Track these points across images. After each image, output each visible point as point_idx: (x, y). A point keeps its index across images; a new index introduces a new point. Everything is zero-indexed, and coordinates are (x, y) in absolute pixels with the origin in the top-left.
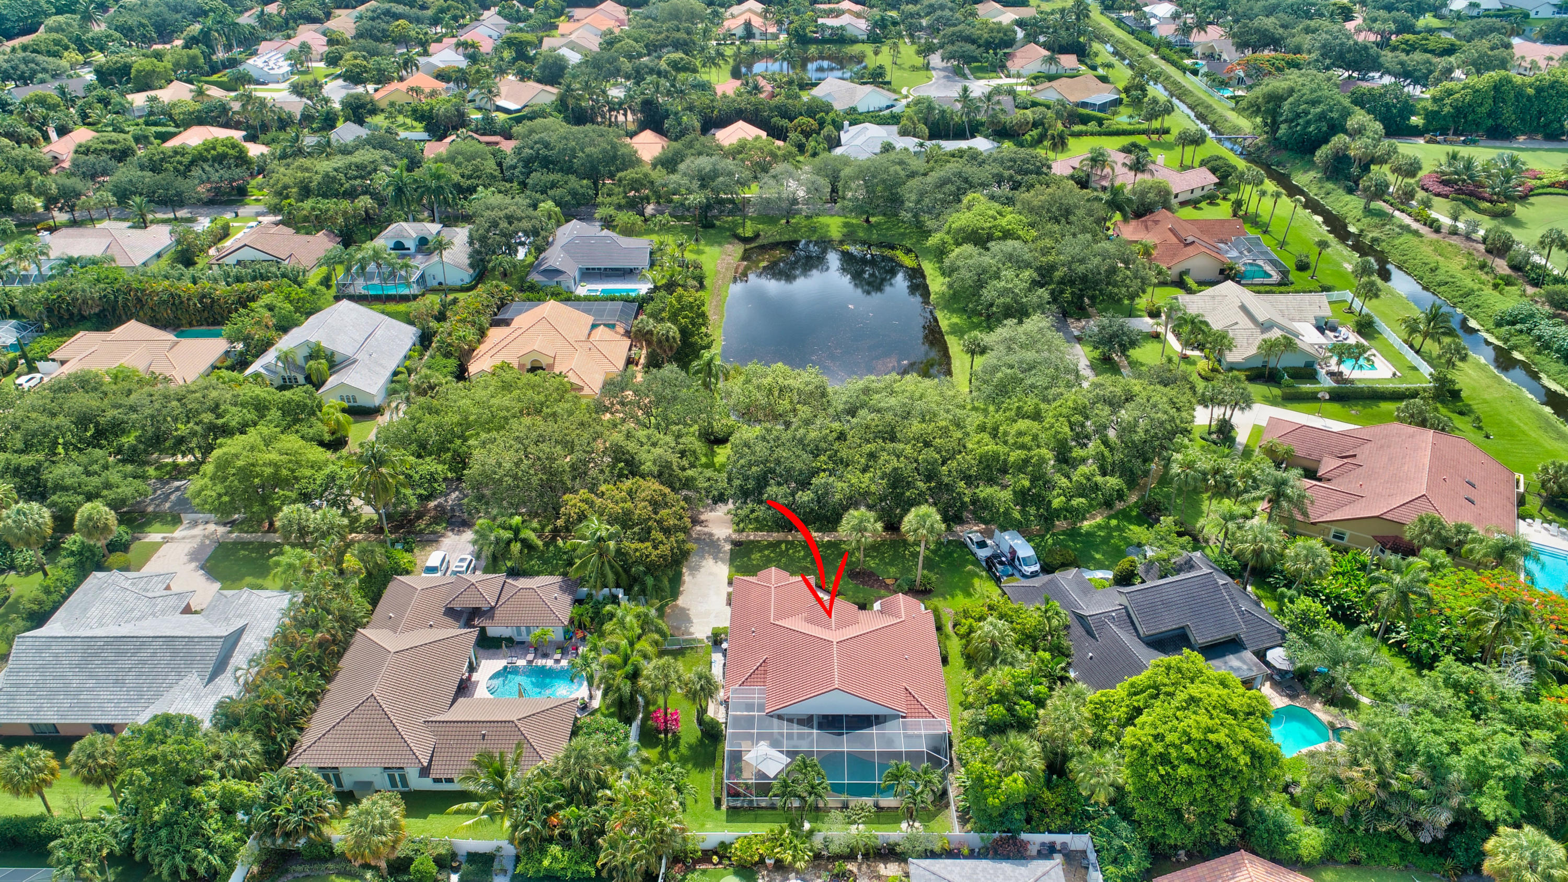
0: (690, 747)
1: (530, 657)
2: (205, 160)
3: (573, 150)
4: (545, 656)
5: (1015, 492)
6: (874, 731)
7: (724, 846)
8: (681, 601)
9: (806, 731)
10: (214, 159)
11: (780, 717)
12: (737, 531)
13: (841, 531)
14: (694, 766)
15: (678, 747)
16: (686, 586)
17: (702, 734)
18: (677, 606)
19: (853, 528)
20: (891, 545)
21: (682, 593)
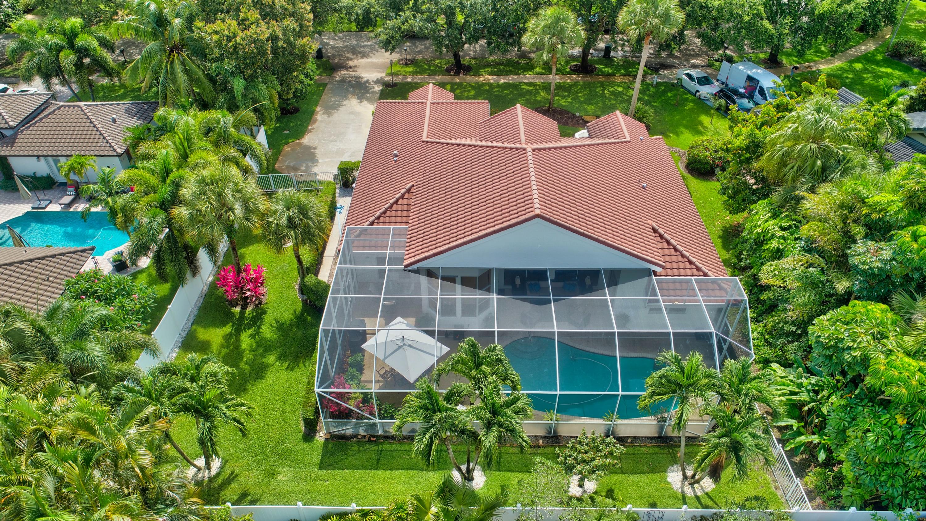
0: (281, 327)
1: (67, 199)
4: (91, 200)
6: (608, 295)
8: (306, 140)
9: (477, 296)
11: (430, 273)
12: (392, 74)
13: (527, 39)
14: (279, 358)
15: (259, 327)
16: (316, 125)
17: (304, 302)
18: (300, 144)
19: (544, 32)
20: (586, 86)
21: (310, 131)
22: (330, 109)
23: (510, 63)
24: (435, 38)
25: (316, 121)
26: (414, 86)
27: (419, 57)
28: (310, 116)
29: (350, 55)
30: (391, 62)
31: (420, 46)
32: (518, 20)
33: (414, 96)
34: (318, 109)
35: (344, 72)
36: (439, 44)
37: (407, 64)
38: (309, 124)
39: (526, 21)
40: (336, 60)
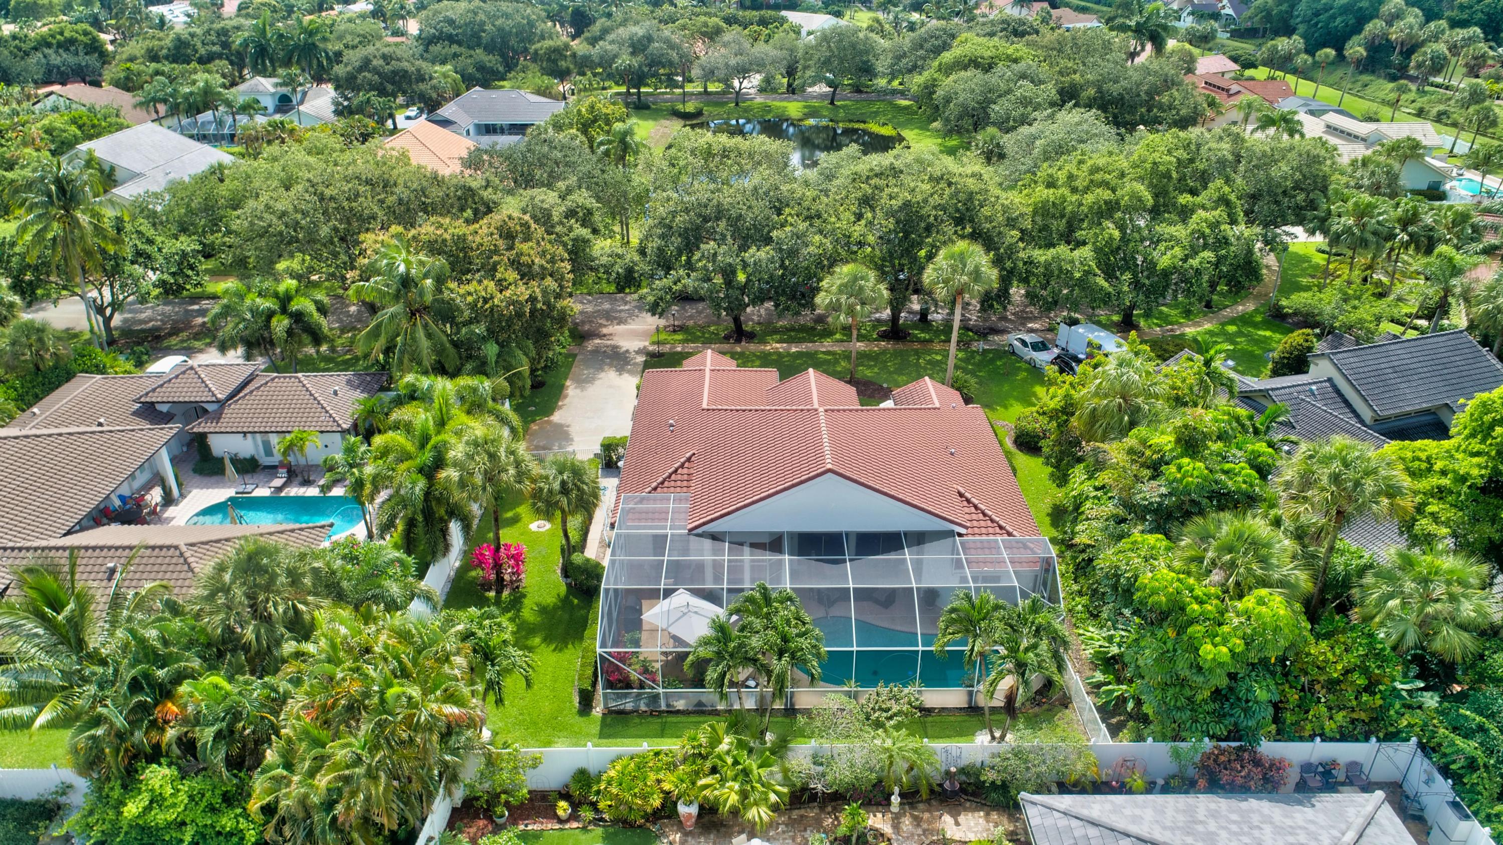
0: (543, 610)
1: (278, 482)
2: (49, 45)
3: (483, 23)
4: (307, 483)
5: (1097, 250)
6: (908, 555)
7: (584, 777)
8: (557, 417)
9: (769, 557)
10: (60, 45)
11: (715, 537)
12: (658, 343)
13: (821, 299)
14: (544, 640)
15: (519, 611)
16: (567, 401)
17: (569, 585)
18: (549, 422)
19: (840, 291)
20: (896, 354)
21: (560, 408)
22: (582, 382)
23: (803, 329)
24: (712, 299)
25: (566, 396)
26: (685, 356)
27: (691, 323)
28: (558, 392)
29: (603, 322)
30: (658, 329)
31: (690, 310)
32: (810, 279)
33: (688, 365)
34: (568, 383)
35: (597, 341)
36: (718, 307)
37: (674, 331)
38: (558, 400)
39: (820, 280)
40: (587, 327)
